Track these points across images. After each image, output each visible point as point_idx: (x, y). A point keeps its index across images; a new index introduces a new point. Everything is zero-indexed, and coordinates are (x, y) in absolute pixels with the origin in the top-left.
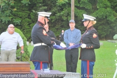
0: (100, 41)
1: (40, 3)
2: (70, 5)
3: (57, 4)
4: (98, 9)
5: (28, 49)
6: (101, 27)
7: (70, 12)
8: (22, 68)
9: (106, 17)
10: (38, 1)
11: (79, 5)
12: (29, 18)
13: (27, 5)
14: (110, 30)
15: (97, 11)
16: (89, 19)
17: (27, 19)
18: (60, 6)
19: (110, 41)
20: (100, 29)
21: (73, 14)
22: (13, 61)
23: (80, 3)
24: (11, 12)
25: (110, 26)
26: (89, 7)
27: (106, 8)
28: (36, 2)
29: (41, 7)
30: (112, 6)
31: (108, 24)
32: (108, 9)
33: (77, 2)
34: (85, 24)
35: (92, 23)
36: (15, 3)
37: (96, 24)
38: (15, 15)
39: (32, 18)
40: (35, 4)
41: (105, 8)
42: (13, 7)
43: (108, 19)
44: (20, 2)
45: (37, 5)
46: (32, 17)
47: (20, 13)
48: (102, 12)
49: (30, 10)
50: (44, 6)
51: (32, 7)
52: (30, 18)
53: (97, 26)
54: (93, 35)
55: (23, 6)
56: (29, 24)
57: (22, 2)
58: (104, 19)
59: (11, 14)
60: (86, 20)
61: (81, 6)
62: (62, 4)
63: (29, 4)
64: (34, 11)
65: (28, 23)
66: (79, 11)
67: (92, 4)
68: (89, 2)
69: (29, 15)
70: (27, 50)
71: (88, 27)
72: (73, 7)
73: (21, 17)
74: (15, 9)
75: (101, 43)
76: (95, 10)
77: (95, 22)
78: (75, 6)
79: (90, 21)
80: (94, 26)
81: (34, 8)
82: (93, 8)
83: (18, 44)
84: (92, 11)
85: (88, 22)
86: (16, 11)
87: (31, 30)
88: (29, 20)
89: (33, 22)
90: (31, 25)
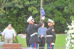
0: (56, 34)
2: (40, 14)
3: (32, 14)
4: (55, 17)
6: (57, 27)
7: (40, 18)
10: (22, 12)
13: (16, 14)
14: (62, 28)
15: (55, 18)
16: (51, 22)
17: (16, 22)
18: (34, 15)
19: (62, 34)
24: (7, 18)
27: (59, 16)
28: (21, 13)
29: (23, 15)
31: (61, 25)
32: (61, 17)
35: (52, 24)
36: (9, 13)
37: (54, 25)
38: (9, 20)
39: (18, 21)
40: (20, 14)
42: (8, 15)
43: (60, 22)
45: (21, 14)
46: (19, 20)
47: (12, 18)
48: (57, 18)
49: (17, 17)
51: (19, 15)
52: (17, 21)
55: (13, 15)
56: (17, 25)
57: (13, 12)
58: (58, 22)
60: (49, 22)
61: (46, 15)
63: (17, 14)
64: (19, 17)
67: (52, 14)
68: (50, 13)
69: (17, 20)
70: (17, 38)
71: (50, 26)
73: (12, 21)
74: (9, 16)
76: (53, 17)
77: (54, 24)
79: (51, 23)
81: (20, 16)
85: (50, 23)
87: (18, 28)
88: (17, 22)
89: (19, 23)
90: (18, 25)
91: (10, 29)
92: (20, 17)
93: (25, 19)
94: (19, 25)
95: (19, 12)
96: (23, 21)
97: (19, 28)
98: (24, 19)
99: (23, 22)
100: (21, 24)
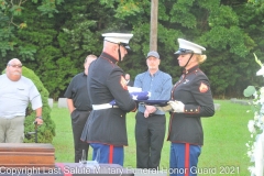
0: (214, 101)
1: (81, 12)
2: (149, 17)
3: (116, 16)
4: (210, 28)
5: (51, 114)
6: (216, 69)
7: (148, 34)
8: (37, 159)
9: (228, 47)
10: (76, 7)
11: (167, 18)
12: (54, 46)
13: (51, 16)
14: (237, 76)
15: (208, 34)
16: (191, 50)
17: (51, 48)
19: (235, 100)
20: (214, 74)
21: (153, 38)
22: (16, 141)
23: (171, 13)
24: (15, 31)
25: (238, 68)
26: (191, 22)
27: (228, 26)
28: (71, 10)
29: (81, 20)
30: (241, 21)
31: (233, 62)
32: (234, 29)
33: (163, 11)
34: (182, 61)
35: (198, 59)
36: (23, 11)
37: (206, 61)
38: (23, 39)
39: (62, 45)
40: (70, 15)
41: (226, 26)
42: (18, 20)
43: (231, 51)
44: (36, 9)
45: (74, 17)
46: (62, 42)
47: (35, 34)
48: (218, 35)
49: (58, 28)
50: (90, 18)
51: (63, 22)
52: (58, 47)
53: (208, 67)
54: (199, 86)
55: (41, 18)
56: (55, 60)
57: (39, 8)
58: (223, 50)
59: (13, 36)
60: (184, 52)
61: (173, 20)
62: (126, 17)
63: (55, 14)
64: (65, 30)
65: (51, 58)
66: (166, 31)
67: (197, 16)
68: (191, 12)
69: (55, 39)
70: (49, 117)
71: (187, 68)
72: (154, 23)
73: (36, 44)
74: (24, 25)
75: (218, 104)
76: (204, 29)
77: (204, 57)
78: (160, 21)
79: (192, 54)
80: (202, 67)
81: (68, 22)
82: (198, 27)
83: (30, 103)
84: (198, 32)
85: (188, 56)
86: (25, 29)
87: (59, 72)
88: (55, 49)
89: (65, 55)
90: (59, 62)
91: (16, 79)
92: (67, 27)
93: (88, 36)
94: (66, 60)
95: (65, 7)
96: (81, 44)
97: (65, 73)
98: (83, 38)
99: (81, 48)
100: (72, 59)
